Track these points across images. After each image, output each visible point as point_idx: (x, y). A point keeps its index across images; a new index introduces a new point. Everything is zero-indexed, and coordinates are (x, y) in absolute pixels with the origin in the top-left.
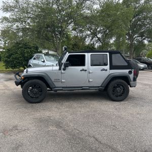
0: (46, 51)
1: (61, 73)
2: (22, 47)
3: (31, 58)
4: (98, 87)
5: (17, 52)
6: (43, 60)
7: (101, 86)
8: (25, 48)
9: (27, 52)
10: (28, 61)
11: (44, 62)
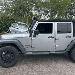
0: (20, 23)
1: (32, 40)
2: (5, 20)
3: (10, 26)
4: (63, 51)
5: (2, 22)
6: (17, 28)
7: (65, 51)
8: (6, 20)
9: (8, 23)
10: (8, 28)
11: (18, 28)
